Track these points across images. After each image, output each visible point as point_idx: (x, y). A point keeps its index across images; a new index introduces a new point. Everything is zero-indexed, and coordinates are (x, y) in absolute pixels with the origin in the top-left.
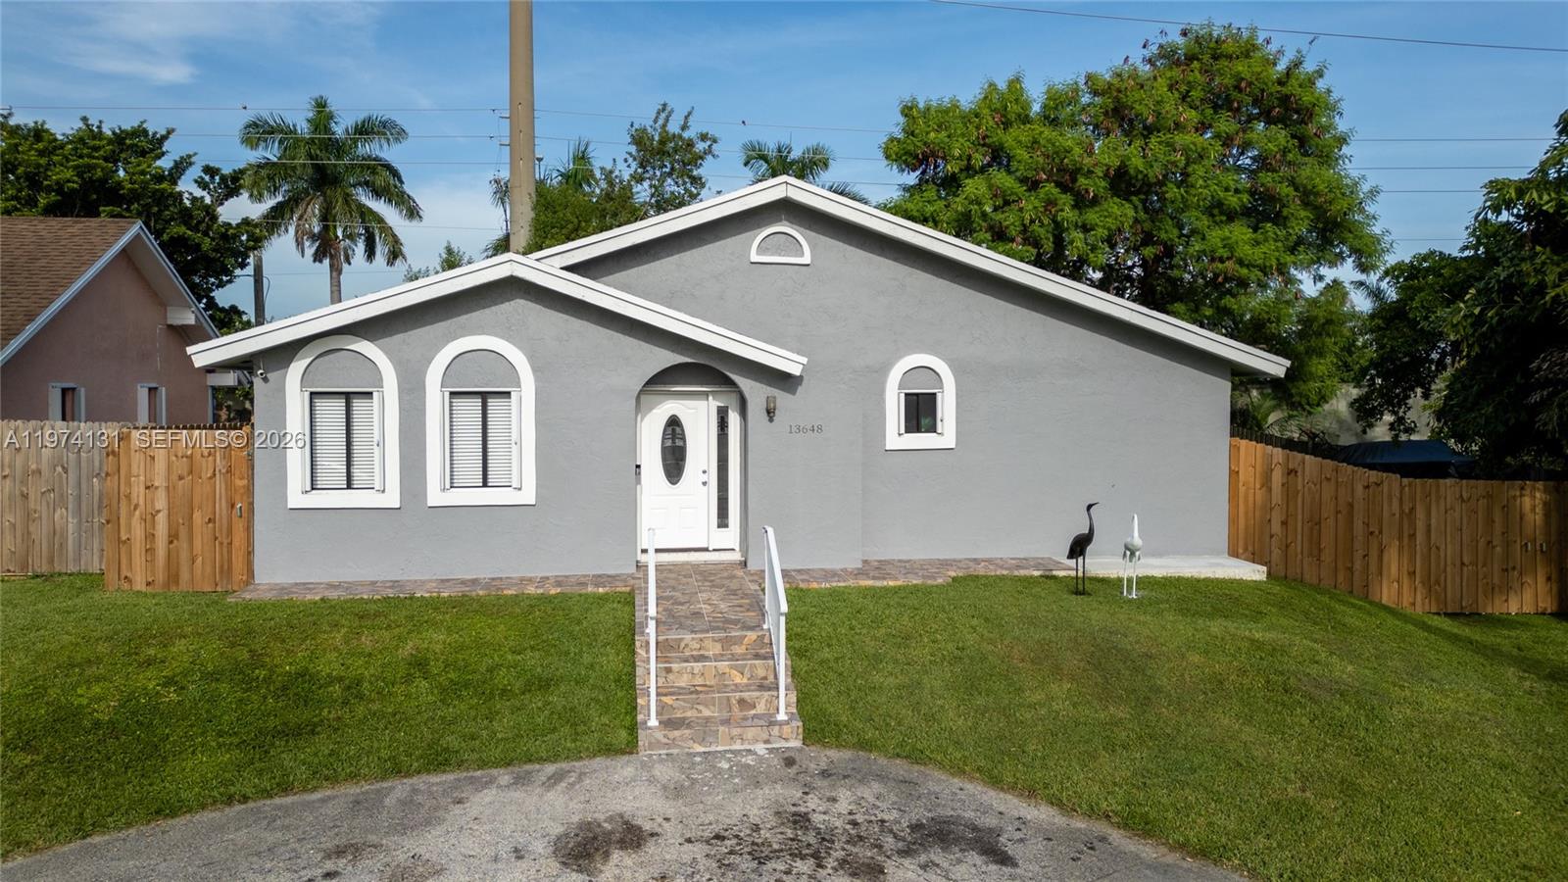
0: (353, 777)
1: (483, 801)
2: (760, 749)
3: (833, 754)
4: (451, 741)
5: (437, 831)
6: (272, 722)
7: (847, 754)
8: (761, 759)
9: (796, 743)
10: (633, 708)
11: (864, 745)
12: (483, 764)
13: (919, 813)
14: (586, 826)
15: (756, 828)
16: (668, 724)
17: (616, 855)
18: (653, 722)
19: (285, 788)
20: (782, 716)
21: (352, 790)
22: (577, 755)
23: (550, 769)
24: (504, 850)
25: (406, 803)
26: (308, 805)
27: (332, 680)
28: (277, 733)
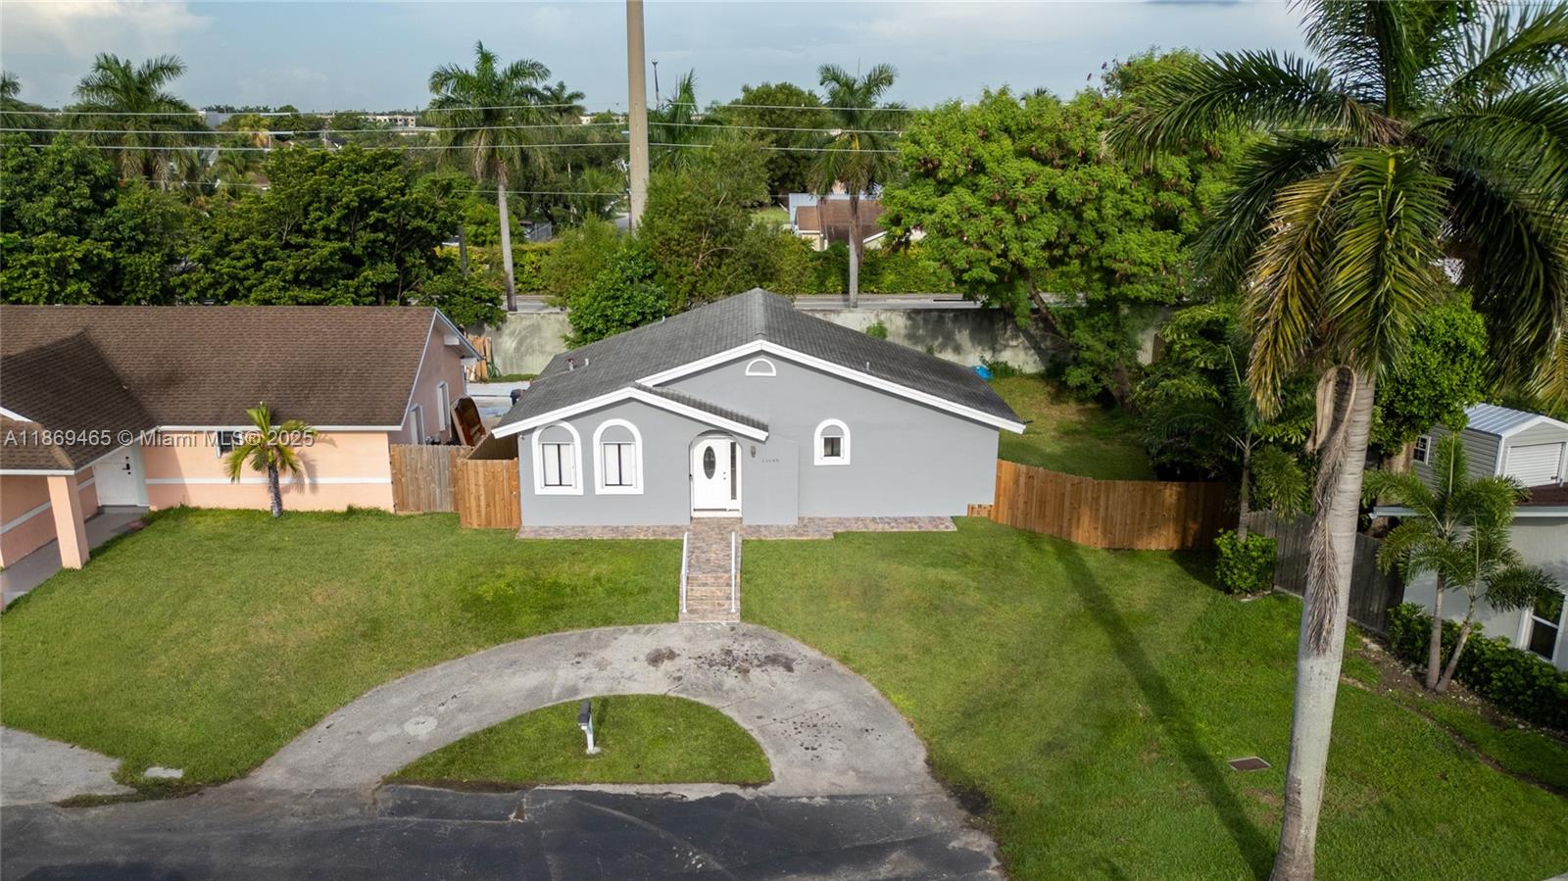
0: (579, 626)
1: (624, 639)
2: (724, 623)
3: (750, 626)
4: (611, 614)
5: (609, 649)
6: (548, 603)
7: (756, 626)
8: (723, 627)
9: (738, 621)
10: (678, 605)
11: (762, 623)
12: (624, 624)
13: (771, 652)
14: (657, 651)
15: (713, 655)
16: (691, 611)
17: (666, 661)
18: (685, 611)
19: (557, 629)
20: (733, 611)
21: (579, 632)
22: (656, 622)
23: (647, 627)
24: (631, 658)
25: (598, 638)
26: (566, 637)
27: (566, 586)
28: (550, 608)
